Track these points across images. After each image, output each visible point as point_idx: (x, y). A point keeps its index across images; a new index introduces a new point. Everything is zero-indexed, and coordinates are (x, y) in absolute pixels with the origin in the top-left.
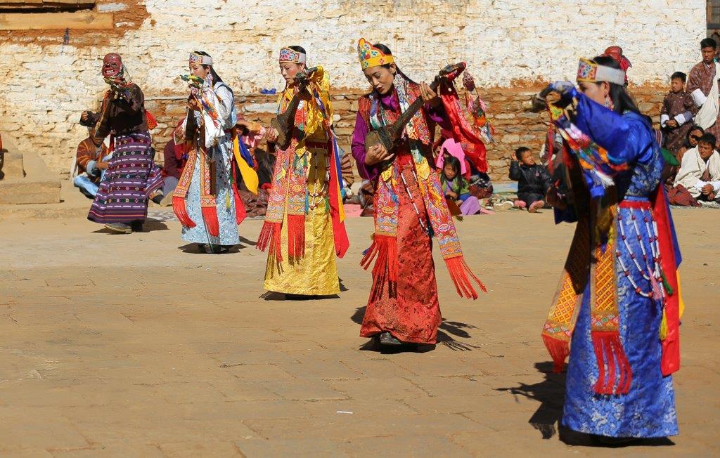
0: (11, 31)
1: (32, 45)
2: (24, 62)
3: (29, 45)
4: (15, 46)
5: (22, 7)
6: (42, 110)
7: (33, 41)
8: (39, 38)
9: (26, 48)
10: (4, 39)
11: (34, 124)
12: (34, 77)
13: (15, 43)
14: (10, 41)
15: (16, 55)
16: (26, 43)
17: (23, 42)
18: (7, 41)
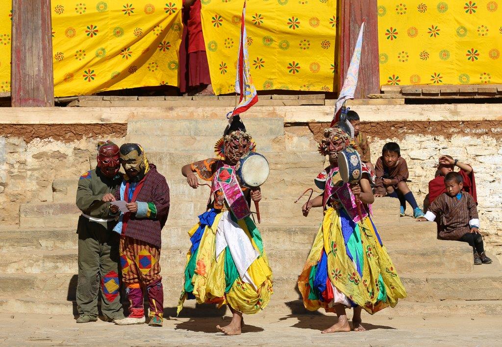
0: (463, 122)
1: (485, 137)
2: (477, 156)
3: (482, 137)
4: (468, 138)
5: (475, 97)
6: (496, 206)
7: (486, 133)
8: (493, 129)
9: (479, 140)
10: (456, 130)
11: (488, 221)
12: (488, 171)
13: (467, 135)
14: (462, 132)
15: (468, 148)
16: (479, 135)
17: (475, 134)
18: (458, 133)
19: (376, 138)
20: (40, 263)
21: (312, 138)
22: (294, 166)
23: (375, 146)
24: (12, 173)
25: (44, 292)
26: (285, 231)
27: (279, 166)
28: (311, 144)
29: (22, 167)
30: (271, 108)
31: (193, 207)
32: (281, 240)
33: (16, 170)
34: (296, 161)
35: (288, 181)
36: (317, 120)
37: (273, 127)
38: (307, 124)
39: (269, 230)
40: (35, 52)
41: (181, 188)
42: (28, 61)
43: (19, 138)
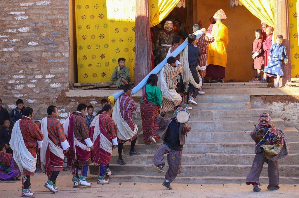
19: (290, 102)
20: (146, 159)
21: (262, 102)
22: (254, 116)
23: (290, 105)
24: (135, 117)
25: (148, 172)
26: (250, 145)
27: (248, 116)
28: (262, 105)
29: (139, 115)
30: (244, 89)
31: (211, 135)
32: (248, 150)
33: (136, 116)
34: (255, 114)
35: (252, 123)
36: (264, 94)
37: (245, 98)
38: (260, 96)
39: (243, 145)
40: (144, 65)
41: (206, 126)
42: (141, 69)
43: (137, 102)
